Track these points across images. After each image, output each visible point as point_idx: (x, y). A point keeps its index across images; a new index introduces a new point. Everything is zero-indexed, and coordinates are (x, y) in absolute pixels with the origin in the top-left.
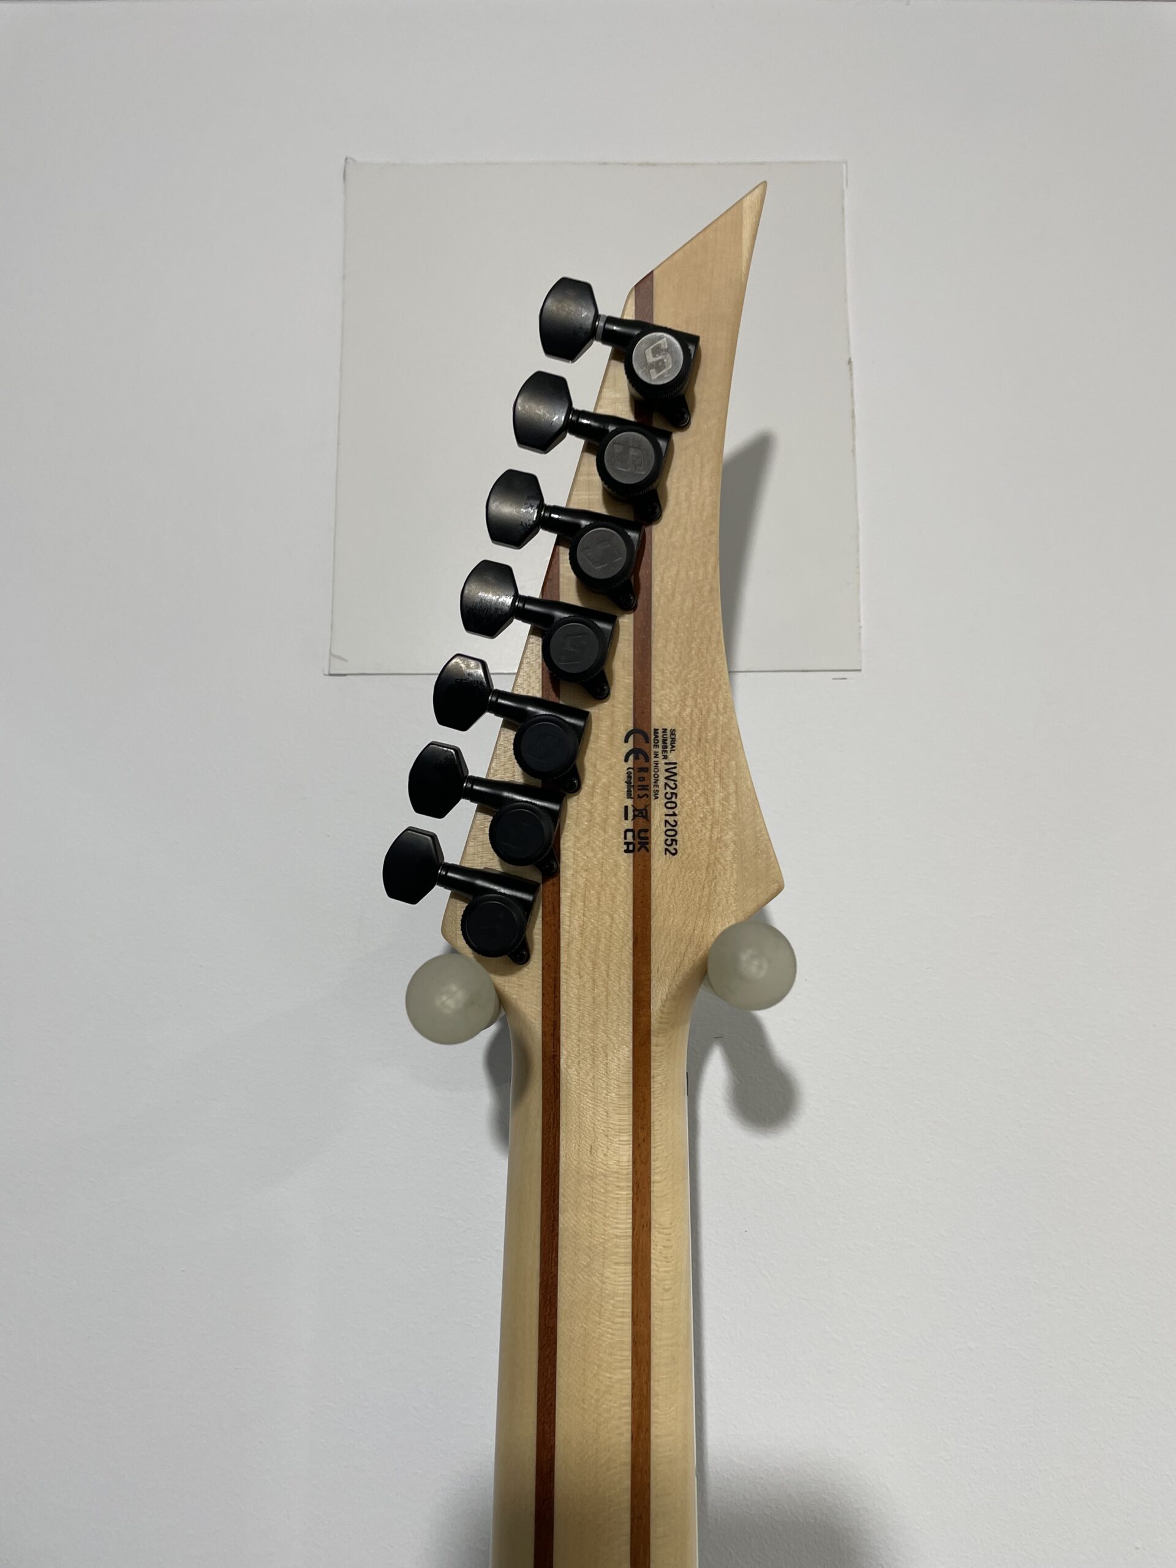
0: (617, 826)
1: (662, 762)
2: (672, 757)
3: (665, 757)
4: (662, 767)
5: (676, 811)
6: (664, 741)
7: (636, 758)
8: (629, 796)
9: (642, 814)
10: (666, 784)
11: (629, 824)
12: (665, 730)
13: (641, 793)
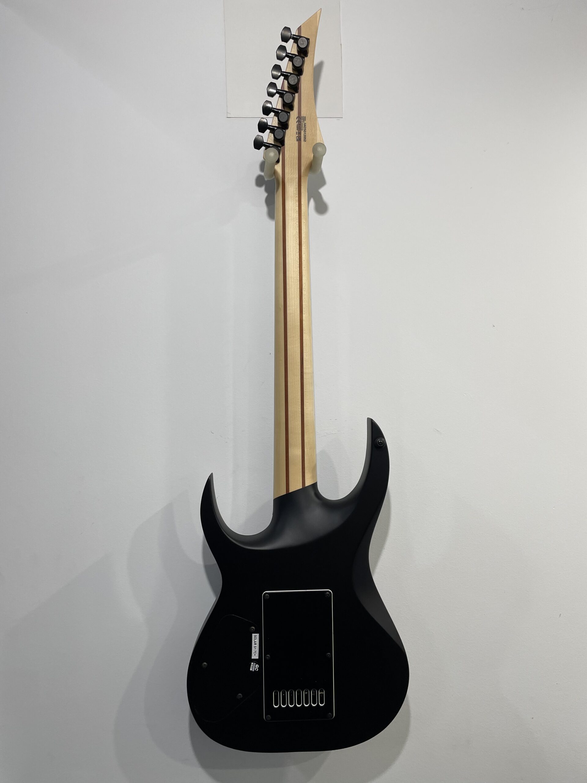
0: (295, 136)
1: (303, 123)
2: (305, 122)
3: (304, 122)
4: (303, 124)
5: (306, 133)
6: (304, 119)
7: (298, 122)
8: (297, 130)
9: (300, 133)
10: (304, 128)
11: (297, 135)
12: (304, 117)
13: (300, 129)
